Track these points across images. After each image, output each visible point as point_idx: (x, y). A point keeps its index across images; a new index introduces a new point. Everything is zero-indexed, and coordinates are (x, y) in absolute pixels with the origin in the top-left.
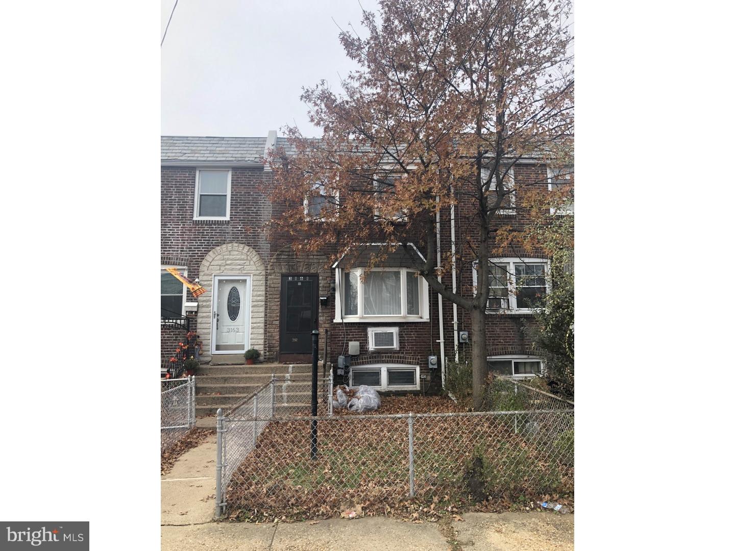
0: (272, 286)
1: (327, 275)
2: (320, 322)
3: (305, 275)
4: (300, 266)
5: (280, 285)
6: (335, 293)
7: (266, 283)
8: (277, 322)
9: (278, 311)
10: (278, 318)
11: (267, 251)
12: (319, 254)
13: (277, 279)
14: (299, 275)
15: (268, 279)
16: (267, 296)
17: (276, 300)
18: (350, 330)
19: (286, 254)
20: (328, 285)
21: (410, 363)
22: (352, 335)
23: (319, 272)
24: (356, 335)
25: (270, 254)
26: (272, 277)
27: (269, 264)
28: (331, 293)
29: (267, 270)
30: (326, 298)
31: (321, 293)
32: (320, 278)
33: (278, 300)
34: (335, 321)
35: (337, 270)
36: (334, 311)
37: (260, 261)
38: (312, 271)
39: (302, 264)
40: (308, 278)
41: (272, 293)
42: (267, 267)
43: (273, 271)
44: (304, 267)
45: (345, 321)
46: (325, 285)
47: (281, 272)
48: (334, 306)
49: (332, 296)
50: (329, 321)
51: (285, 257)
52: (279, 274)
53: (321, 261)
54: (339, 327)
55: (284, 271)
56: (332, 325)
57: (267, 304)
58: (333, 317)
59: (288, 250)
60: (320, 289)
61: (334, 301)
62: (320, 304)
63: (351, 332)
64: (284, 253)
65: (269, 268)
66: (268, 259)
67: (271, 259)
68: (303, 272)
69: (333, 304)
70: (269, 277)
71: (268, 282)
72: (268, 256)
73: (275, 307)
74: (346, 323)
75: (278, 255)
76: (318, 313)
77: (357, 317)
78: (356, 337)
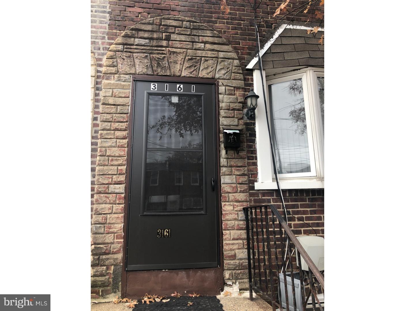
0: (111, 101)
1: (235, 83)
2: (225, 188)
3: (187, 82)
4: (175, 62)
5: (129, 101)
6: (254, 124)
7: (96, 95)
8: (121, 188)
9: (123, 160)
10: (122, 178)
11: (101, 28)
12: (216, 40)
13: (123, 87)
14: (174, 80)
15: (102, 86)
16: (97, 125)
17: (118, 134)
18: (294, 206)
19: (146, 35)
20: (238, 106)
22: (300, 219)
23: (217, 76)
24: (308, 219)
25: (108, 34)
26: (112, 82)
27: (103, 54)
28: (246, 124)
29: (100, 66)
30: (238, 132)
31: (223, 121)
32: (222, 89)
33: (125, 133)
34: (258, 186)
35: (256, 75)
36: (255, 164)
38: (203, 74)
39: (180, 58)
40: (193, 86)
41: (109, 116)
42: (100, 60)
43: (113, 70)
44: (187, 65)
45: (285, 185)
46: (232, 105)
47: (133, 71)
48: (254, 152)
49: (248, 129)
50: (245, 187)
51: (143, 42)
52: (127, 77)
53: (221, 55)
54: (269, 201)
55: (140, 69)
56: (251, 195)
57: (96, 144)
58: (252, 177)
59: (149, 28)
60: (222, 112)
61: (254, 141)
62: (222, 146)
63: (298, 213)
64: (141, 34)
65: (104, 61)
66: (103, 43)
67: (111, 44)
68: (183, 74)
69: (251, 147)
70: (105, 82)
71: (102, 93)
72: (103, 38)
73: (116, 152)
74: (284, 191)
75: (126, 36)
76: (217, 166)
77: (311, 178)
78: (308, 225)
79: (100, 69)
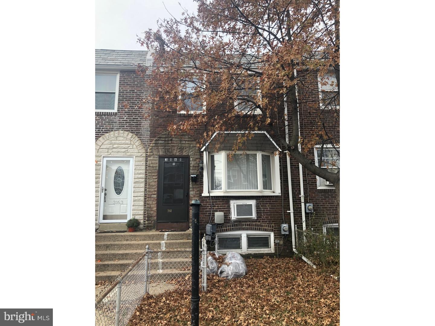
0: (151, 165)
1: (196, 157)
2: (191, 196)
3: (178, 157)
4: (174, 150)
5: (157, 165)
6: (203, 172)
7: (146, 163)
8: (155, 196)
9: (156, 187)
10: (156, 193)
11: (147, 137)
12: (190, 140)
13: (155, 160)
14: (173, 157)
15: (148, 160)
16: (147, 174)
17: (154, 177)
18: (215, 202)
19: (163, 139)
20: (197, 165)
21: (266, 230)
22: (217, 206)
23: (190, 154)
24: (220, 206)
25: (150, 140)
26: (151, 158)
27: (148, 148)
28: (200, 172)
29: (147, 152)
30: (195, 176)
31: (191, 171)
32: (191, 159)
33: (156, 177)
34: (203, 195)
35: (205, 153)
36: (203, 187)
37: (141, 145)
38: (184, 154)
39: (176, 148)
40: (181, 159)
41: (151, 171)
42: (147, 150)
43: (152, 154)
44: (178, 150)
45: (212, 195)
46: (195, 165)
47: (159, 154)
48: (203, 182)
49: (200, 174)
50: (198, 195)
51: (162, 142)
52: (157, 156)
53: (192, 145)
54: (207, 200)
55: (161, 153)
56: (200, 198)
57: (147, 181)
58: (201, 191)
59: (164, 136)
60: (191, 168)
61: (203, 178)
62: (191, 180)
63: (217, 204)
64: (161, 139)
65: (149, 151)
66: (148, 144)
67: (151, 144)
68: (177, 154)
69: (201, 180)
70: (149, 158)
71: (148, 163)
72: (148, 142)
73: (153, 183)
74: (212, 197)
75: (156, 140)
76: (189, 188)
77: (221, 192)
78: (220, 209)
79: (147, 154)
